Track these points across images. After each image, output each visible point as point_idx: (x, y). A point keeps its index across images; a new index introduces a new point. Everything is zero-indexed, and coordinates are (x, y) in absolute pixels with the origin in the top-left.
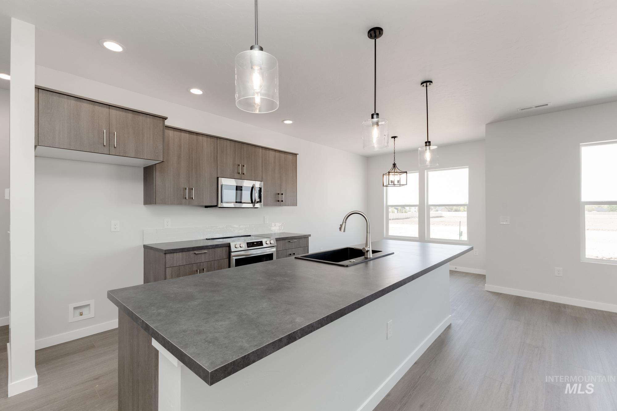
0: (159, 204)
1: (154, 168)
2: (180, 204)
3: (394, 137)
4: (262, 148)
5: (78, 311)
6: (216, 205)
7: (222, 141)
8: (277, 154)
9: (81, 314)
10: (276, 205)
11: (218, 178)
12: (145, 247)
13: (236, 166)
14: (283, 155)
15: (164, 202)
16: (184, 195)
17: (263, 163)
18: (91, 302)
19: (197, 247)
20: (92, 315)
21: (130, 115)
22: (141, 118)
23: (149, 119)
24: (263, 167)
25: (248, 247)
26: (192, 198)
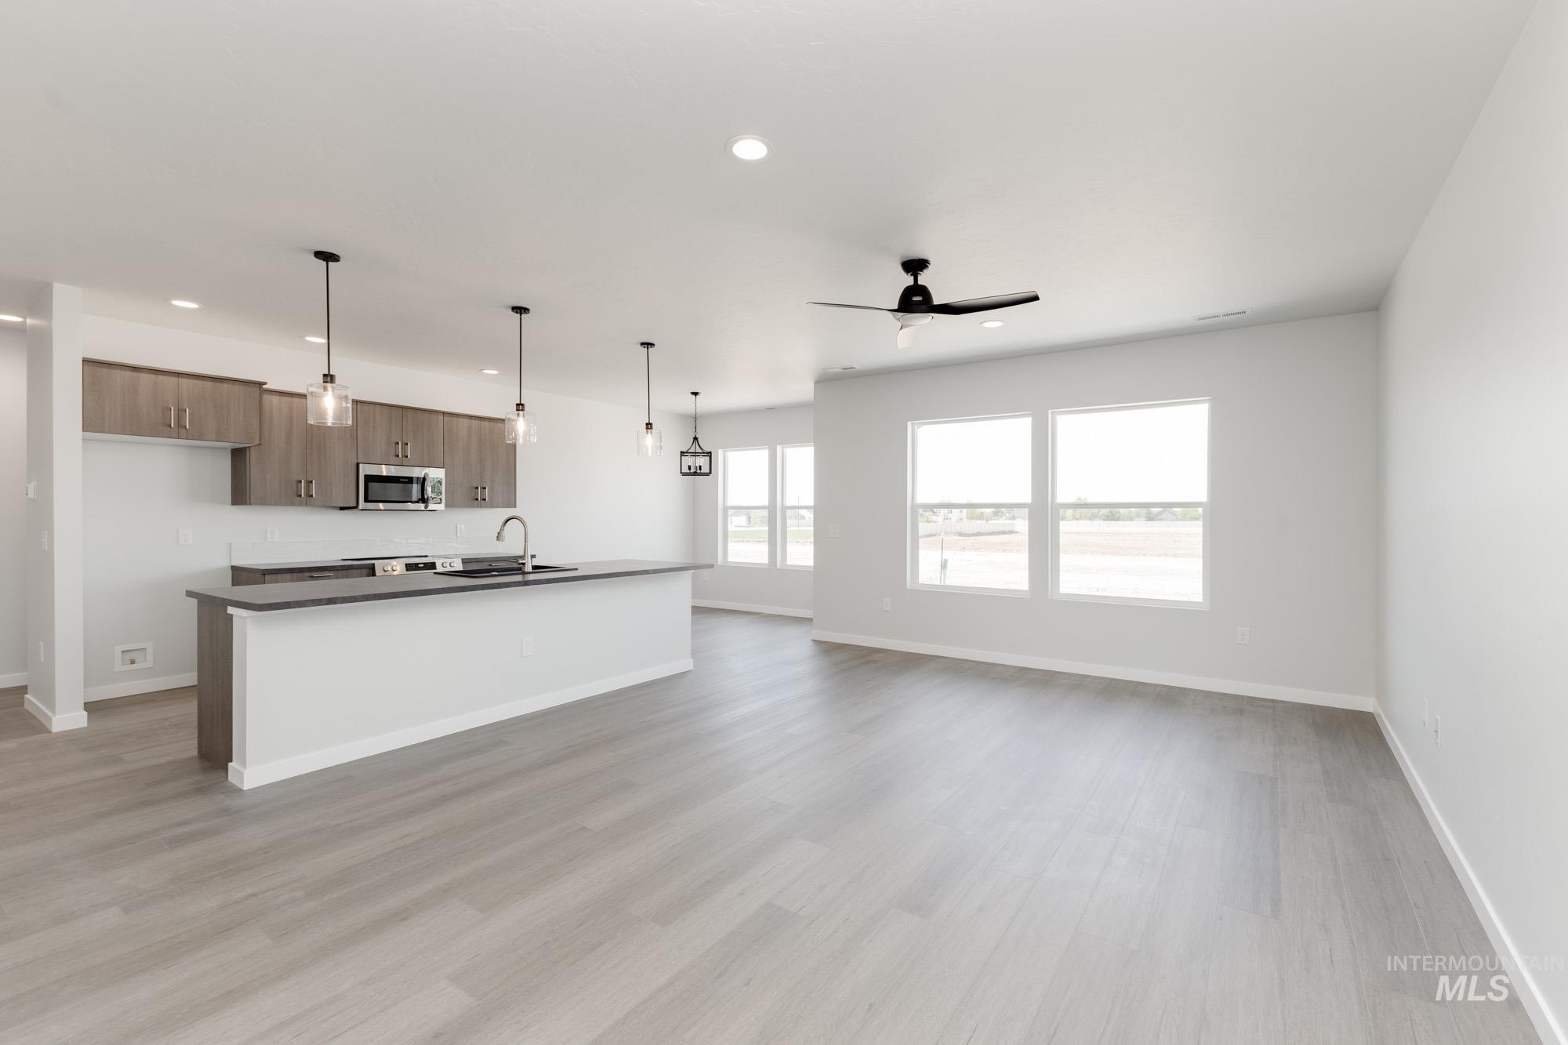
0: (256, 504)
1: (248, 453)
2: (292, 504)
3: (696, 394)
4: (444, 413)
5: (129, 656)
6: (355, 505)
7: (366, 407)
8: (475, 422)
9: (133, 662)
10: (473, 506)
11: (358, 464)
12: (234, 568)
13: (393, 445)
14: (486, 424)
15: (264, 502)
16: (297, 490)
17: (446, 438)
18: (149, 646)
19: (316, 567)
20: (149, 663)
21: (208, 384)
22: (225, 386)
23: (237, 388)
24: (446, 445)
25: (407, 570)
26: (312, 496)
